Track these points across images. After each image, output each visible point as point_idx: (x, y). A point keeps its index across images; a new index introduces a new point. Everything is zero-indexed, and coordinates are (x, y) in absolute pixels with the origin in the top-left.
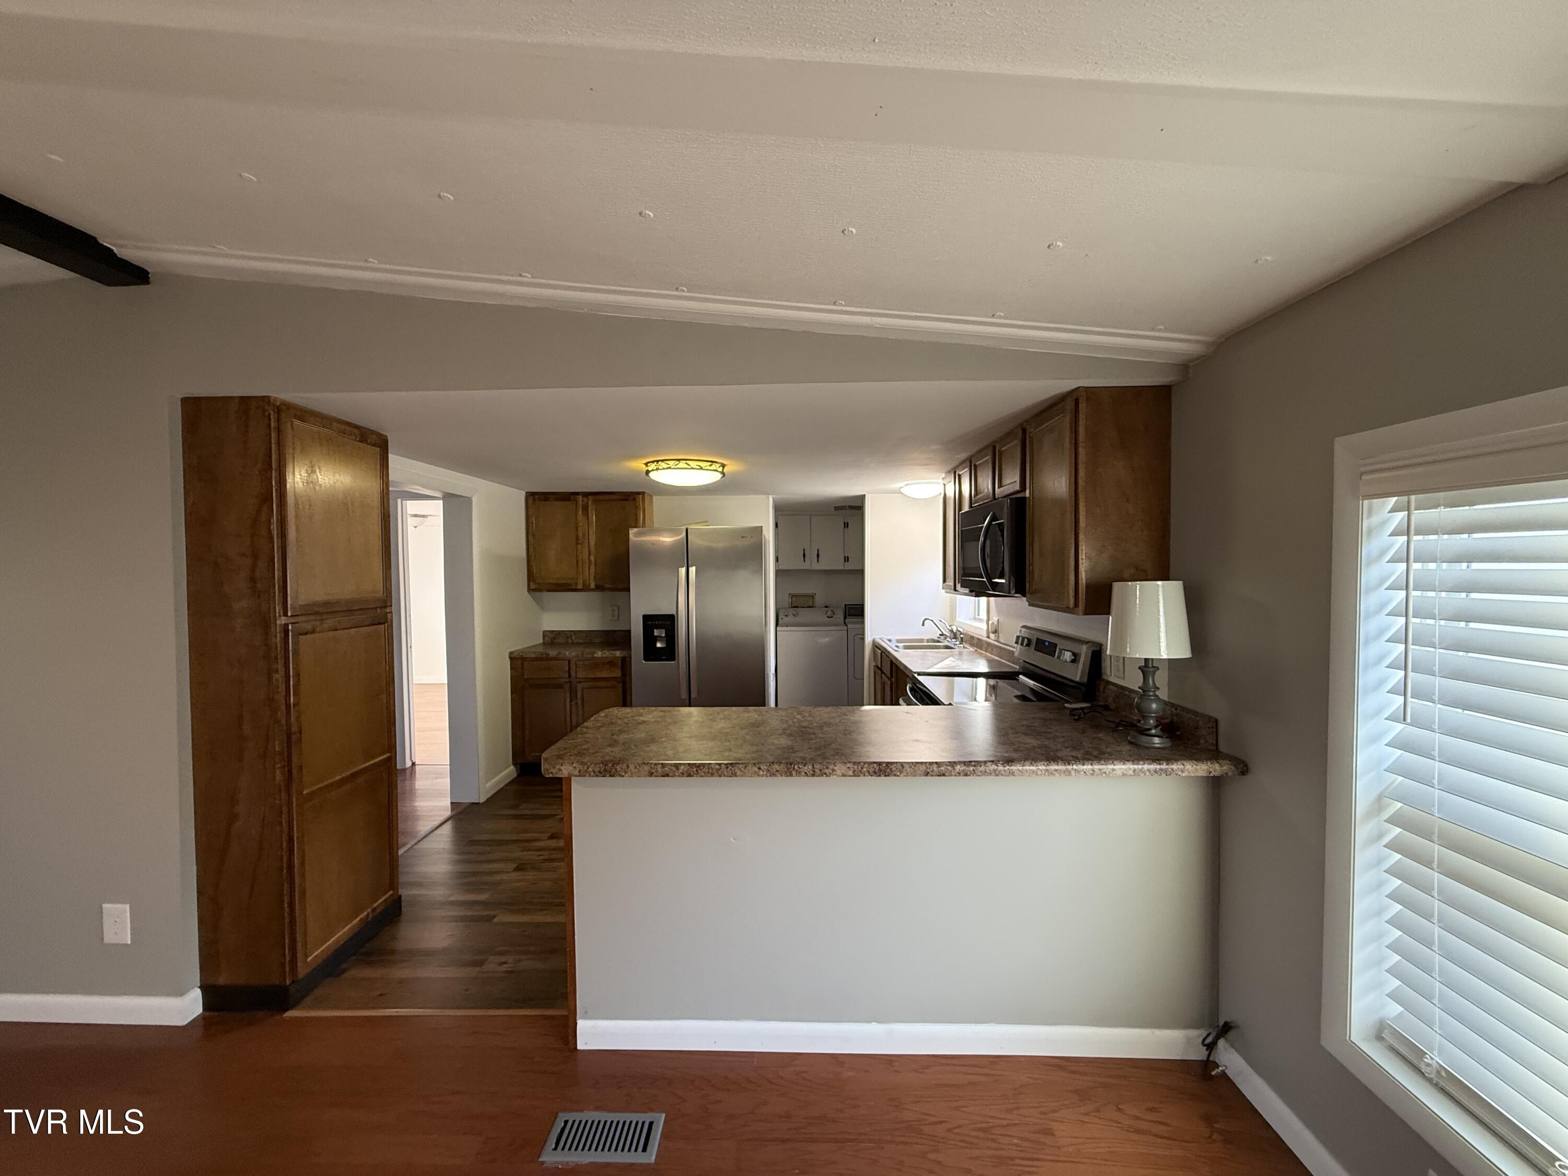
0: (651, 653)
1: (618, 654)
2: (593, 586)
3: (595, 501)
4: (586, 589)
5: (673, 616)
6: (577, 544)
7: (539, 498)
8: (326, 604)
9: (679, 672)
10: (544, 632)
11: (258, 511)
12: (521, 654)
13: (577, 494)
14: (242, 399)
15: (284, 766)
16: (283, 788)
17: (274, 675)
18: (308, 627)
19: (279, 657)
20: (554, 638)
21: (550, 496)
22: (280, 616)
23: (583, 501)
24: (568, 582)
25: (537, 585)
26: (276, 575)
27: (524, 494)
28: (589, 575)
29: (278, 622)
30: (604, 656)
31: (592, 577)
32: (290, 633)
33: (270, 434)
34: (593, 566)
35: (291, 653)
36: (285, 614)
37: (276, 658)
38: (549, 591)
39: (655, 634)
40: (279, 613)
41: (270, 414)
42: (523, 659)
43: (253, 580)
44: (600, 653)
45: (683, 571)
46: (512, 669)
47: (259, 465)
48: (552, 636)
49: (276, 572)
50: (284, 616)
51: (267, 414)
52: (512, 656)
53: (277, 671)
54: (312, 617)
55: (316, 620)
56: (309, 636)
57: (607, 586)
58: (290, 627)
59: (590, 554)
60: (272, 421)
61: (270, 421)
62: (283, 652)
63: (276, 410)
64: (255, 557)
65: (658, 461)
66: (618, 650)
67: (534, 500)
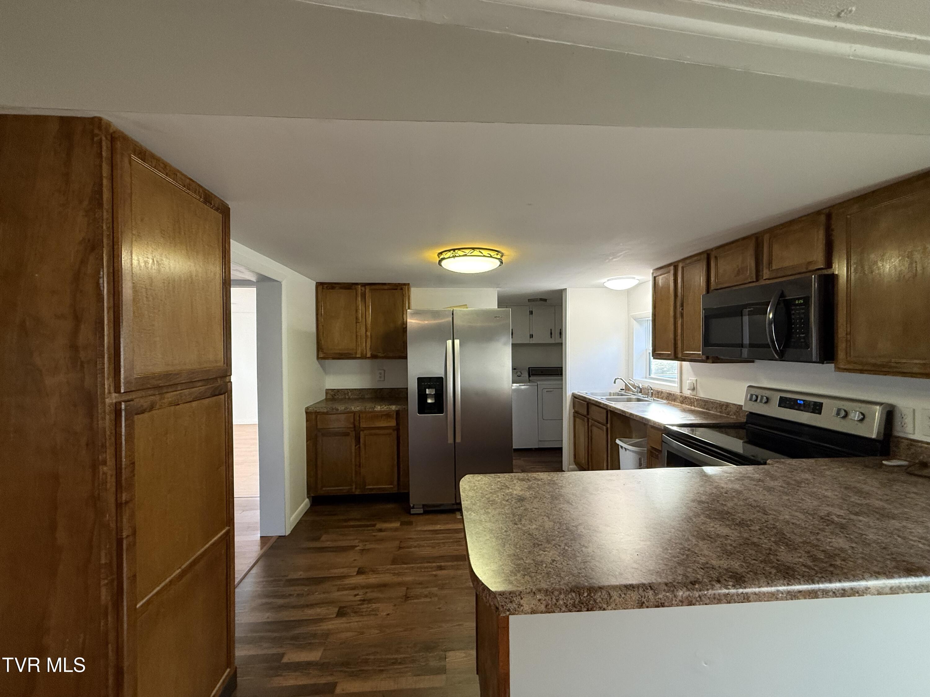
0: (423, 408)
1: (393, 407)
2: (369, 355)
3: (371, 290)
4: (363, 357)
5: (442, 378)
6: (356, 323)
7: (327, 287)
8: (167, 375)
9: (447, 422)
10: (326, 390)
11: (83, 262)
12: (315, 409)
13: (357, 284)
14: (63, 120)
15: (112, 580)
16: (110, 609)
17: (101, 467)
18: (145, 403)
19: (108, 445)
20: (335, 395)
21: (335, 286)
22: (110, 393)
23: (361, 290)
24: (350, 352)
25: (324, 355)
26: (106, 341)
27: (315, 283)
28: (366, 346)
29: (108, 401)
30: (382, 410)
31: (368, 348)
32: (123, 414)
33: (101, 166)
34: (369, 340)
35: (123, 438)
36: (117, 389)
37: (104, 446)
38: (334, 358)
39: (427, 393)
40: (109, 390)
41: (100, 142)
42: (317, 413)
43: (74, 347)
44: (379, 407)
45: (449, 342)
46: (307, 421)
47: (86, 203)
48: (332, 393)
49: (106, 338)
50: (115, 392)
51: (96, 139)
52: (308, 411)
53: (104, 463)
54: (150, 392)
55: (154, 395)
56: (146, 415)
57: (380, 354)
58: (123, 406)
59: (366, 331)
60: (104, 148)
61: (101, 147)
62: (113, 439)
63: (109, 137)
64: (77, 319)
65: (454, 250)
66: (394, 404)
67: (323, 288)
